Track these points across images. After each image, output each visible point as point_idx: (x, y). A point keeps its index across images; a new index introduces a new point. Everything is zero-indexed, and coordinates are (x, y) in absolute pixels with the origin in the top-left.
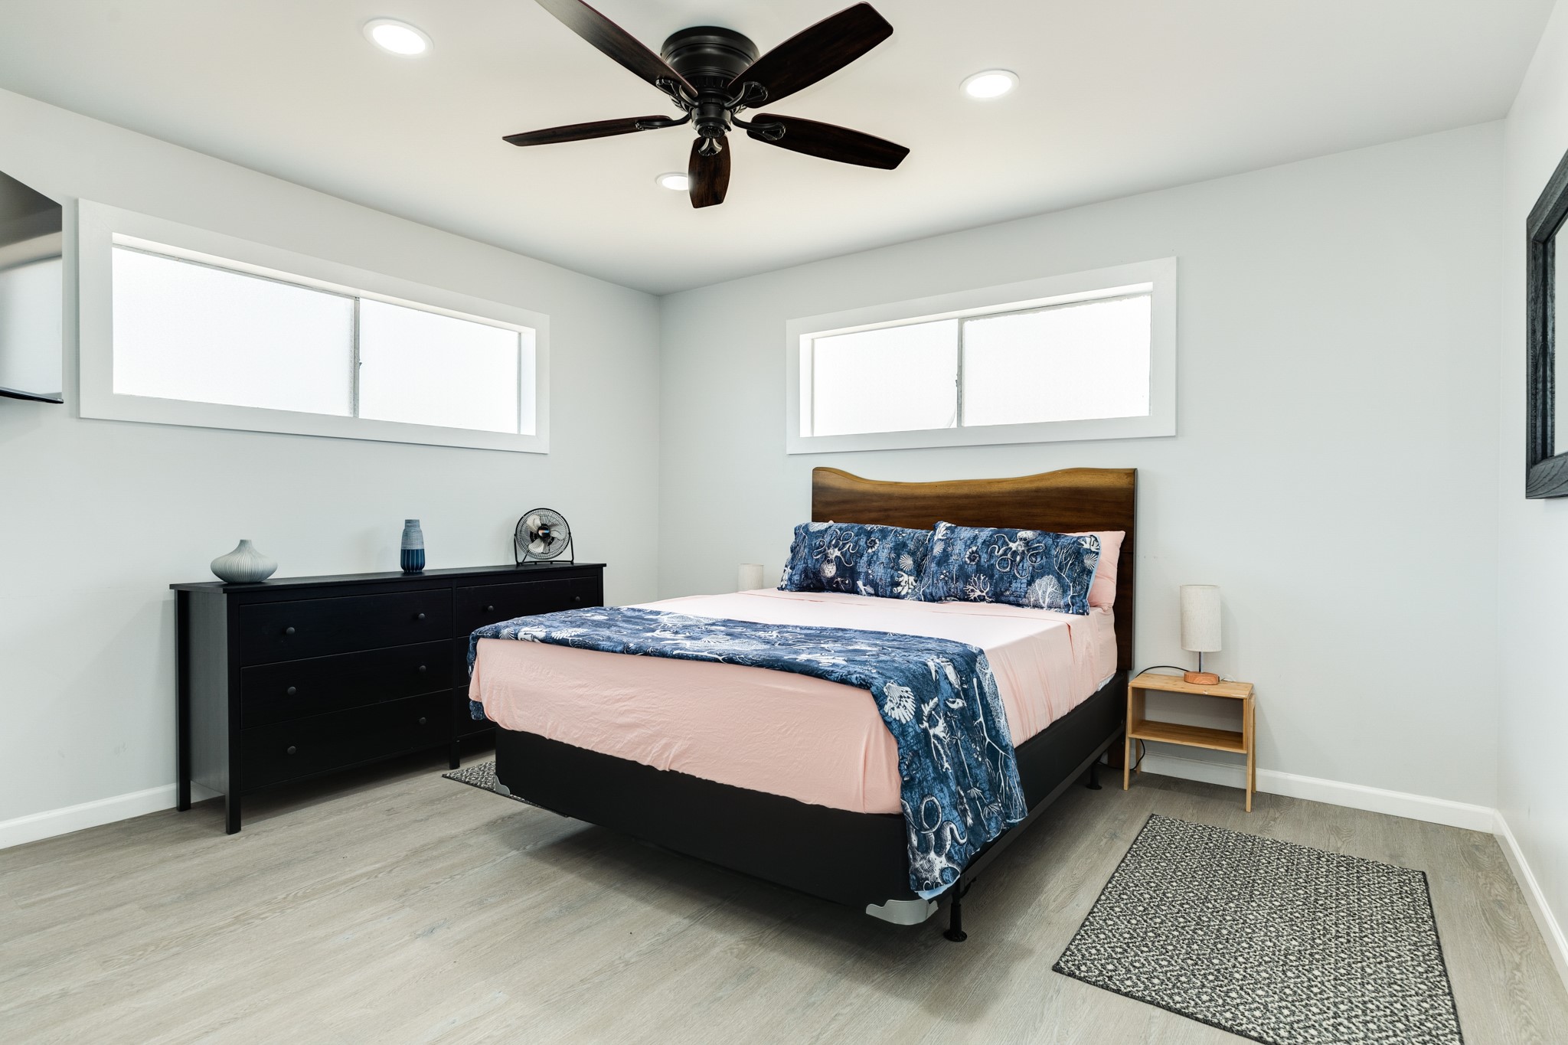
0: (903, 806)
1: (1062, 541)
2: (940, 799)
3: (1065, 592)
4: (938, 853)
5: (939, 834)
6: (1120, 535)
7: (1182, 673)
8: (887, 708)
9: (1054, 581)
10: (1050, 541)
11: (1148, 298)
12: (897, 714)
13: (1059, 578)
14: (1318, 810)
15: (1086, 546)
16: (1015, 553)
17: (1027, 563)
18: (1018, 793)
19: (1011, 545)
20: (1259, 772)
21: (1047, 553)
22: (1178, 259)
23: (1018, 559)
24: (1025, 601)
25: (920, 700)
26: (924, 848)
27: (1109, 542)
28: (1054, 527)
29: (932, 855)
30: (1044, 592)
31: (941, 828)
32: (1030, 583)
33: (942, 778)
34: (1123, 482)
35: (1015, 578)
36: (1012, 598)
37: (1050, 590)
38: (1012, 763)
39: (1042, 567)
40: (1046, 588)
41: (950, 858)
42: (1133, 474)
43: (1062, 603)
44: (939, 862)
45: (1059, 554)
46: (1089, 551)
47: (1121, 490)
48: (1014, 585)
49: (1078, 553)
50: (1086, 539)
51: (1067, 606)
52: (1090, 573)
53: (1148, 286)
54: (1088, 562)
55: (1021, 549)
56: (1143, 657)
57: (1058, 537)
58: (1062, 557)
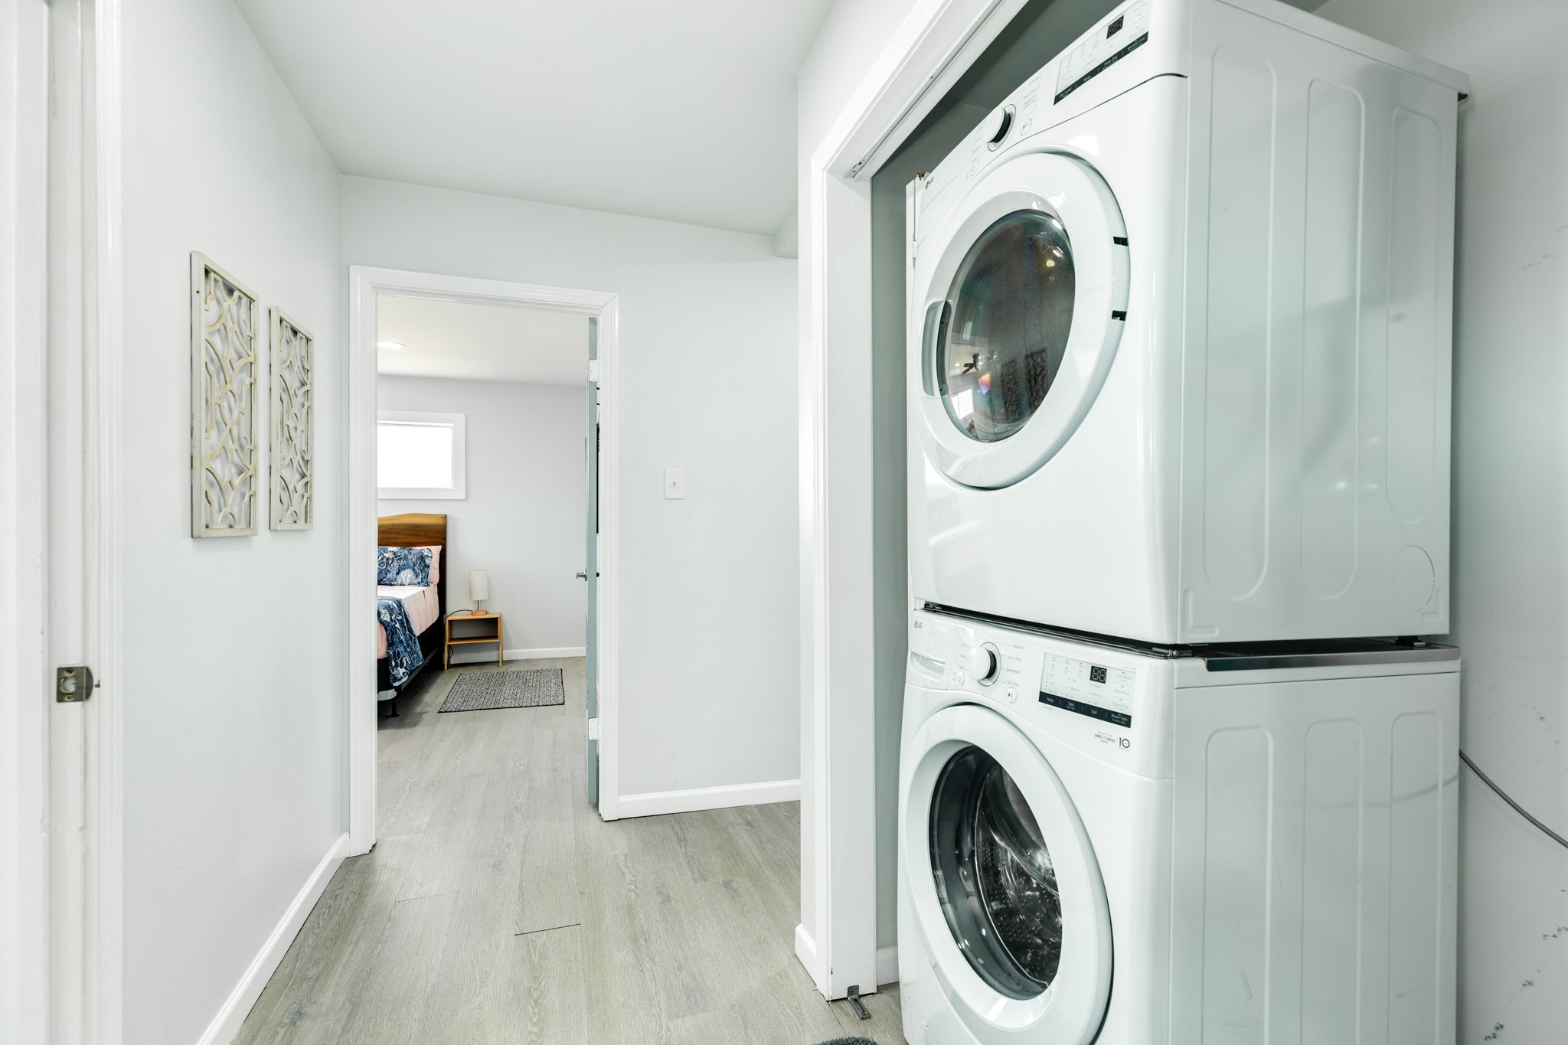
0: (388, 653)
1: (413, 552)
2: (401, 649)
3: (417, 576)
4: (401, 668)
5: (401, 661)
6: (440, 547)
7: (470, 612)
8: (382, 617)
9: (411, 571)
10: (407, 552)
11: (450, 429)
12: (385, 619)
13: (414, 570)
14: (527, 661)
15: (426, 554)
16: (388, 559)
17: (396, 564)
18: (420, 653)
19: (385, 555)
20: (504, 652)
21: (406, 558)
22: (466, 415)
23: (390, 561)
24: (395, 583)
25: (391, 615)
26: (396, 666)
27: (436, 550)
28: (408, 545)
29: (399, 668)
30: (406, 578)
31: (402, 659)
32: (398, 574)
33: (401, 642)
34: (440, 521)
35: (389, 571)
36: (387, 582)
37: (409, 576)
38: (417, 642)
39: (404, 565)
40: (407, 575)
41: (406, 668)
42: (445, 517)
43: (416, 582)
44: (402, 671)
45: (412, 558)
46: (427, 556)
47: (439, 525)
48: (388, 575)
49: (422, 558)
50: (425, 549)
51: (419, 583)
52: (428, 567)
53: (452, 425)
54: (427, 562)
55: (391, 557)
56: (451, 607)
57: (410, 550)
58: (414, 560)
